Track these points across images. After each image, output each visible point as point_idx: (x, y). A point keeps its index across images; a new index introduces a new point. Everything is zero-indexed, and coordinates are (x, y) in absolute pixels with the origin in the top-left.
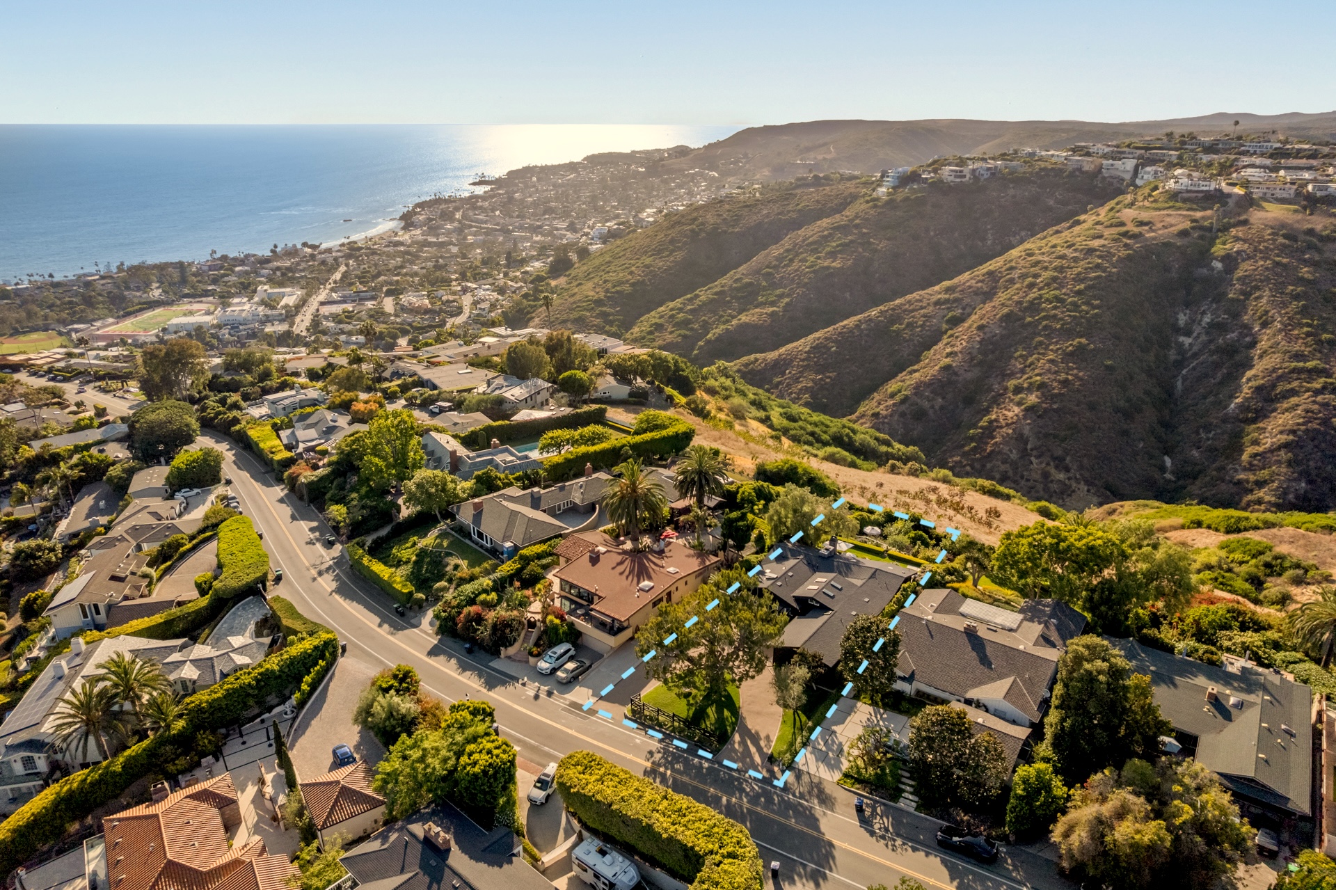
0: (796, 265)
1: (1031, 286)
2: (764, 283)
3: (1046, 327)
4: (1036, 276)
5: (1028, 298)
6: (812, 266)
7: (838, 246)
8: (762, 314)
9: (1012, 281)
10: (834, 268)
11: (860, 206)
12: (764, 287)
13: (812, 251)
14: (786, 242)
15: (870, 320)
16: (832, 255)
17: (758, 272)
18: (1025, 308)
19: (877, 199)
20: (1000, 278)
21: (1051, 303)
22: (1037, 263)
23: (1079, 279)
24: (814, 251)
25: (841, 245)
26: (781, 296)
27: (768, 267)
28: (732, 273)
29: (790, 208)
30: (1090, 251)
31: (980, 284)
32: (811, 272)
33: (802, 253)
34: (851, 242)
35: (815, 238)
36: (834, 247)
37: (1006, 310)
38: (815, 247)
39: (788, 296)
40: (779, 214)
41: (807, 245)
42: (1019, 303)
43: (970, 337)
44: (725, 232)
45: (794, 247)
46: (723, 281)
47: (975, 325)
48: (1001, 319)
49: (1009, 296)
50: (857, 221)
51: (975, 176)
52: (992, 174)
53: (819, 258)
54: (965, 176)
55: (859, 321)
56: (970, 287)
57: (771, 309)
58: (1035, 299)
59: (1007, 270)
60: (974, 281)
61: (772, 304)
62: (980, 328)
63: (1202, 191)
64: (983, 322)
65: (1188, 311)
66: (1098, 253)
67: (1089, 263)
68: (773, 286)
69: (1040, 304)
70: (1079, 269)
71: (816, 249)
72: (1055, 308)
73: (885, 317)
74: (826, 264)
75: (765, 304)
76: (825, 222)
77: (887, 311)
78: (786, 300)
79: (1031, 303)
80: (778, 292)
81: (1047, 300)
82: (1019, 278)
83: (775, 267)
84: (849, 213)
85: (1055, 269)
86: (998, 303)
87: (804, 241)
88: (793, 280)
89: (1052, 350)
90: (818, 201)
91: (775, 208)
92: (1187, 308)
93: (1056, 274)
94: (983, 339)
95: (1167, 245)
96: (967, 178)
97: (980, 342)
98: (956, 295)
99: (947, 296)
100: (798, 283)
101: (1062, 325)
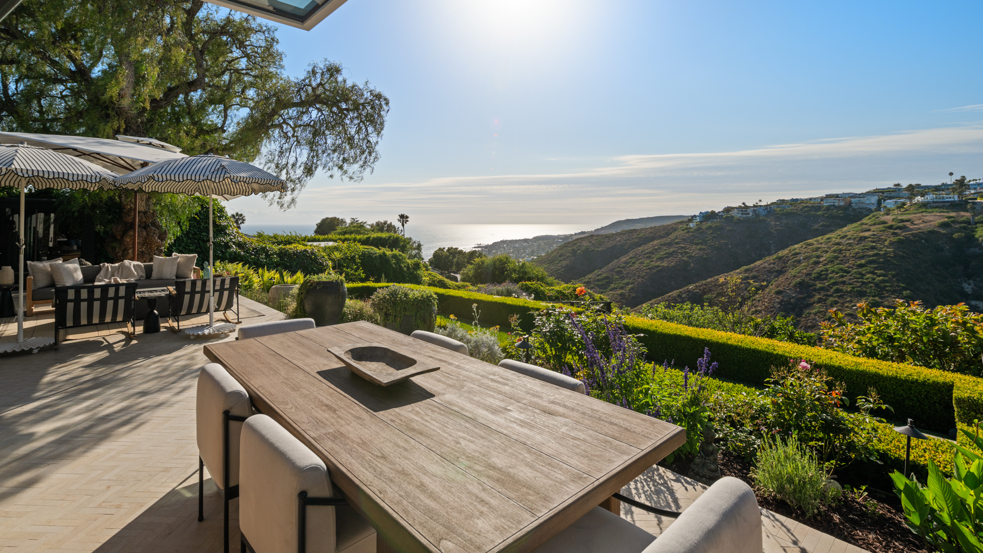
0: (636, 265)
1: (817, 263)
2: (617, 277)
3: (837, 291)
4: (818, 257)
5: (815, 271)
6: (648, 266)
7: (664, 254)
8: (614, 294)
9: (799, 262)
10: (663, 266)
11: (679, 233)
12: (616, 279)
13: (647, 257)
14: (631, 254)
15: (689, 291)
16: (661, 259)
17: (612, 270)
18: (815, 278)
19: (690, 228)
20: (788, 260)
21: (837, 273)
22: (817, 249)
23: (857, 257)
24: (649, 257)
25: (667, 253)
26: (628, 284)
27: (618, 267)
28: (596, 271)
29: (634, 237)
30: (863, 239)
31: (772, 266)
32: (647, 269)
33: (640, 259)
34: (674, 252)
35: (649, 250)
36: (662, 255)
37: (798, 280)
38: (649, 256)
39: (632, 283)
40: (626, 240)
41: (644, 255)
42: (809, 274)
43: (771, 299)
44: (593, 250)
45: (636, 256)
46: (590, 276)
47: (773, 291)
48: (795, 286)
49: (798, 271)
50: (677, 241)
51: (755, 214)
52: (768, 212)
53: (652, 261)
54: (749, 214)
55: (681, 292)
56: (765, 268)
57: (620, 292)
58: (822, 271)
59: (793, 255)
60: (767, 264)
61: (622, 288)
62: (778, 293)
63: (948, 202)
64: (781, 288)
65: (971, 281)
66: (870, 239)
67: (864, 246)
68: (623, 278)
69: (827, 275)
70: (857, 250)
71: (650, 256)
72: (842, 276)
73: (700, 290)
74: (657, 264)
75: (617, 289)
76: (656, 242)
77: (701, 286)
78: (630, 286)
79: (820, 274)
80: (625, 281)
81: (833, 271)
82: (804, 259)
83: (623, 267)
84: (672, 236)
85: (835, 251)
86: (789, 276)
87: (642, 252)
88: (635, 274)
89: (847, 307)
90: (651, 232)
91: (624, 237)
92: (969, 279)
93: (836, 254)
94: (782, 301)
95: (932, 232)
96: (751, 215)
97: (780, 303)
98: (754, 273)
99: (746, 275)
100: (638, 276)
101: (853, 288)
